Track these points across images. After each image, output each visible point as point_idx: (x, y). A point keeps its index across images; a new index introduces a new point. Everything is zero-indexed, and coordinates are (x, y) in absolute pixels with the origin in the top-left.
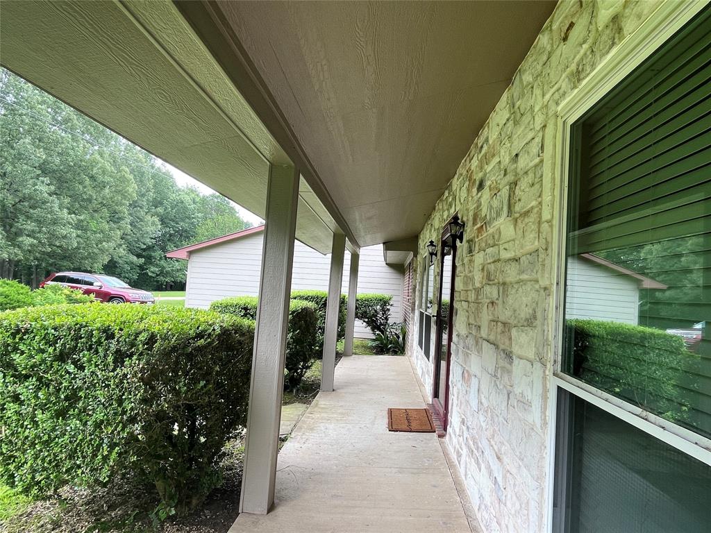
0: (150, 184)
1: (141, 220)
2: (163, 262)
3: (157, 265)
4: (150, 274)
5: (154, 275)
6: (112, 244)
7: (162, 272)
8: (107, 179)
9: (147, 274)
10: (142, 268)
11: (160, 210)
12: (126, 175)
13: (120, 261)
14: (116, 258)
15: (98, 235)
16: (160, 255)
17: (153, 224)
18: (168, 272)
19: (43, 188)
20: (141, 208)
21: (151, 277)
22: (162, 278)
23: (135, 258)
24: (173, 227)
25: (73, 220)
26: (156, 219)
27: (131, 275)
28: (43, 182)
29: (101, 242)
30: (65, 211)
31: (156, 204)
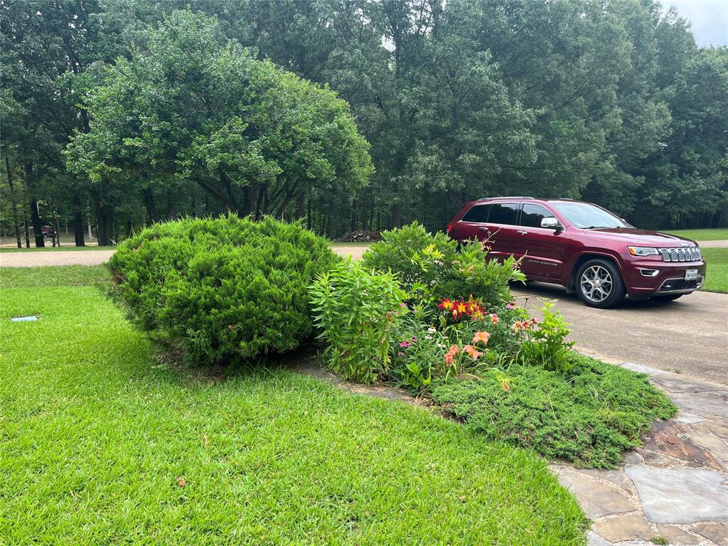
0: (652, 47)
1: (638, 113)
2: (675, 182)
3: (666, 188)
4: (654, 202)
5: (661, 204)
6: (593, 154)
7: (674, 196)
8: (582, 40)
9: (649, 202)
10: (639, 192)
11: (670, 90)
12: (613, 26)
13: (607, 184)
14: (600, 180)
15: (571, 142)
16: (670, 169)
17: (660, 115)
18: (685, 197)
19: (482, 68)
20: (638, 92)
21: (656, 206)
22: (674, 207)
23: (630, 177)
24: (692, 117)
25: (530, 117)
26: (663, 106)
27: (623, 206)
28: (482, 59)
29: (575, 153)
30: (518, 104)
31: (662, 81)
